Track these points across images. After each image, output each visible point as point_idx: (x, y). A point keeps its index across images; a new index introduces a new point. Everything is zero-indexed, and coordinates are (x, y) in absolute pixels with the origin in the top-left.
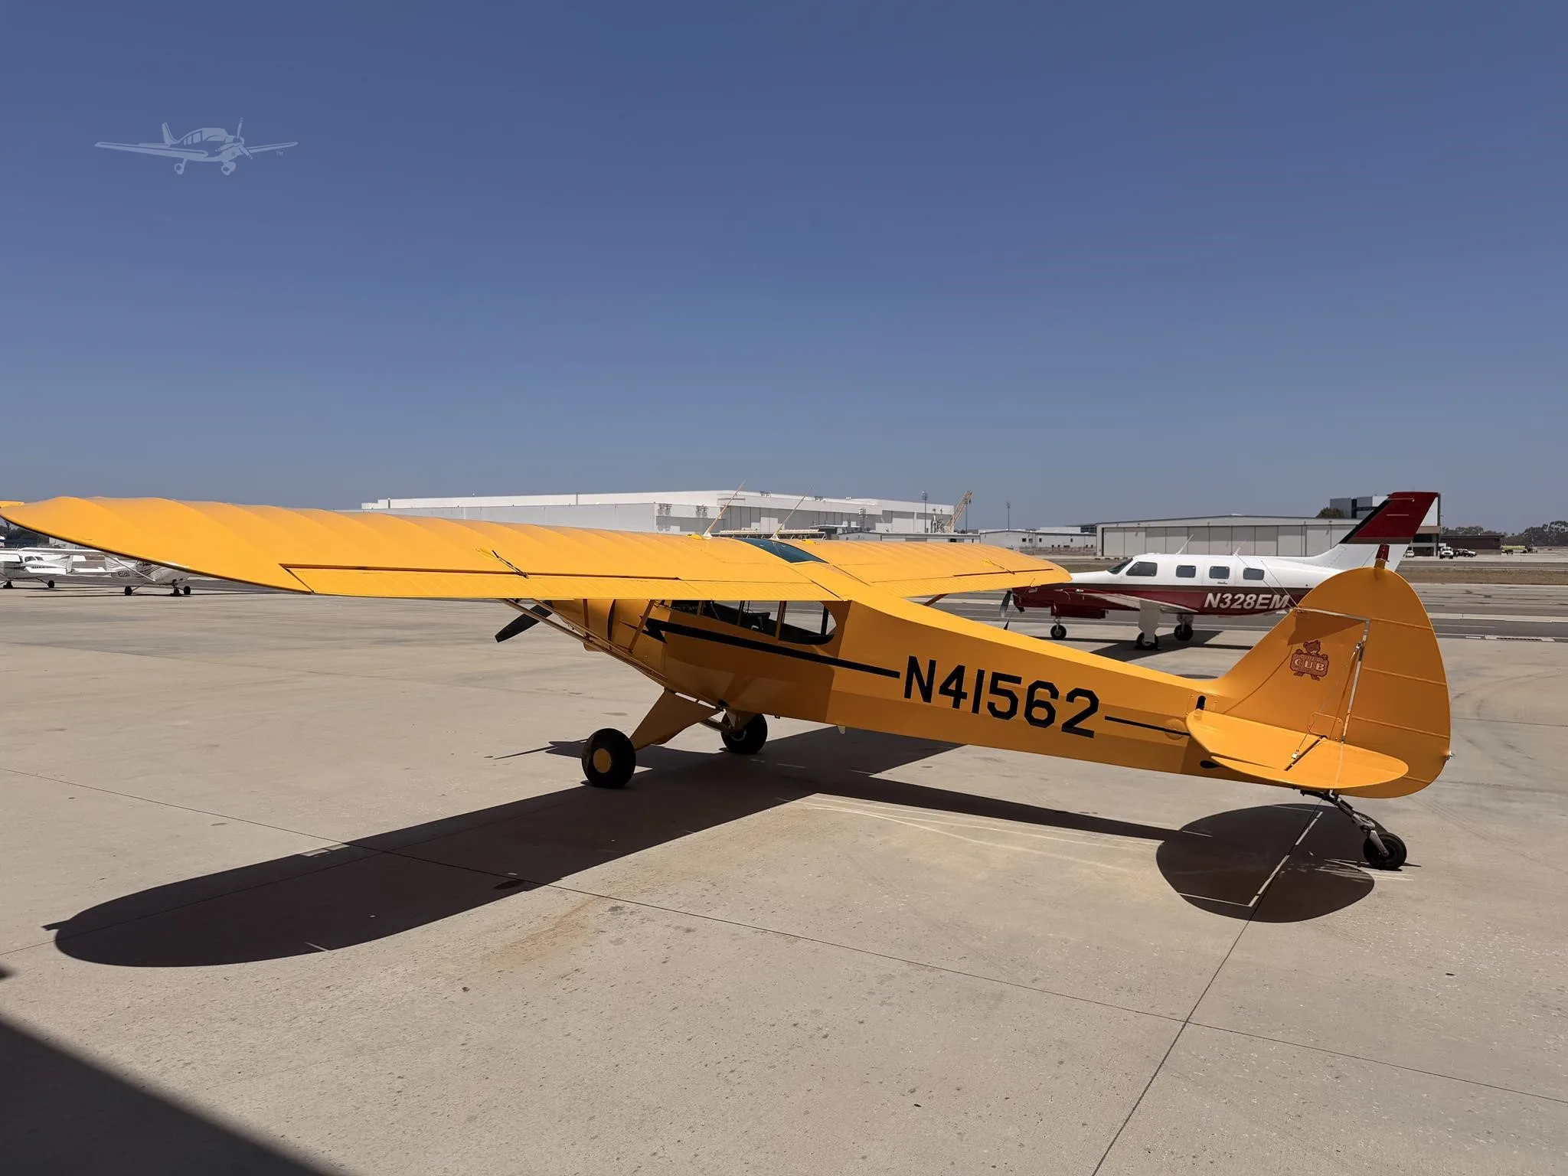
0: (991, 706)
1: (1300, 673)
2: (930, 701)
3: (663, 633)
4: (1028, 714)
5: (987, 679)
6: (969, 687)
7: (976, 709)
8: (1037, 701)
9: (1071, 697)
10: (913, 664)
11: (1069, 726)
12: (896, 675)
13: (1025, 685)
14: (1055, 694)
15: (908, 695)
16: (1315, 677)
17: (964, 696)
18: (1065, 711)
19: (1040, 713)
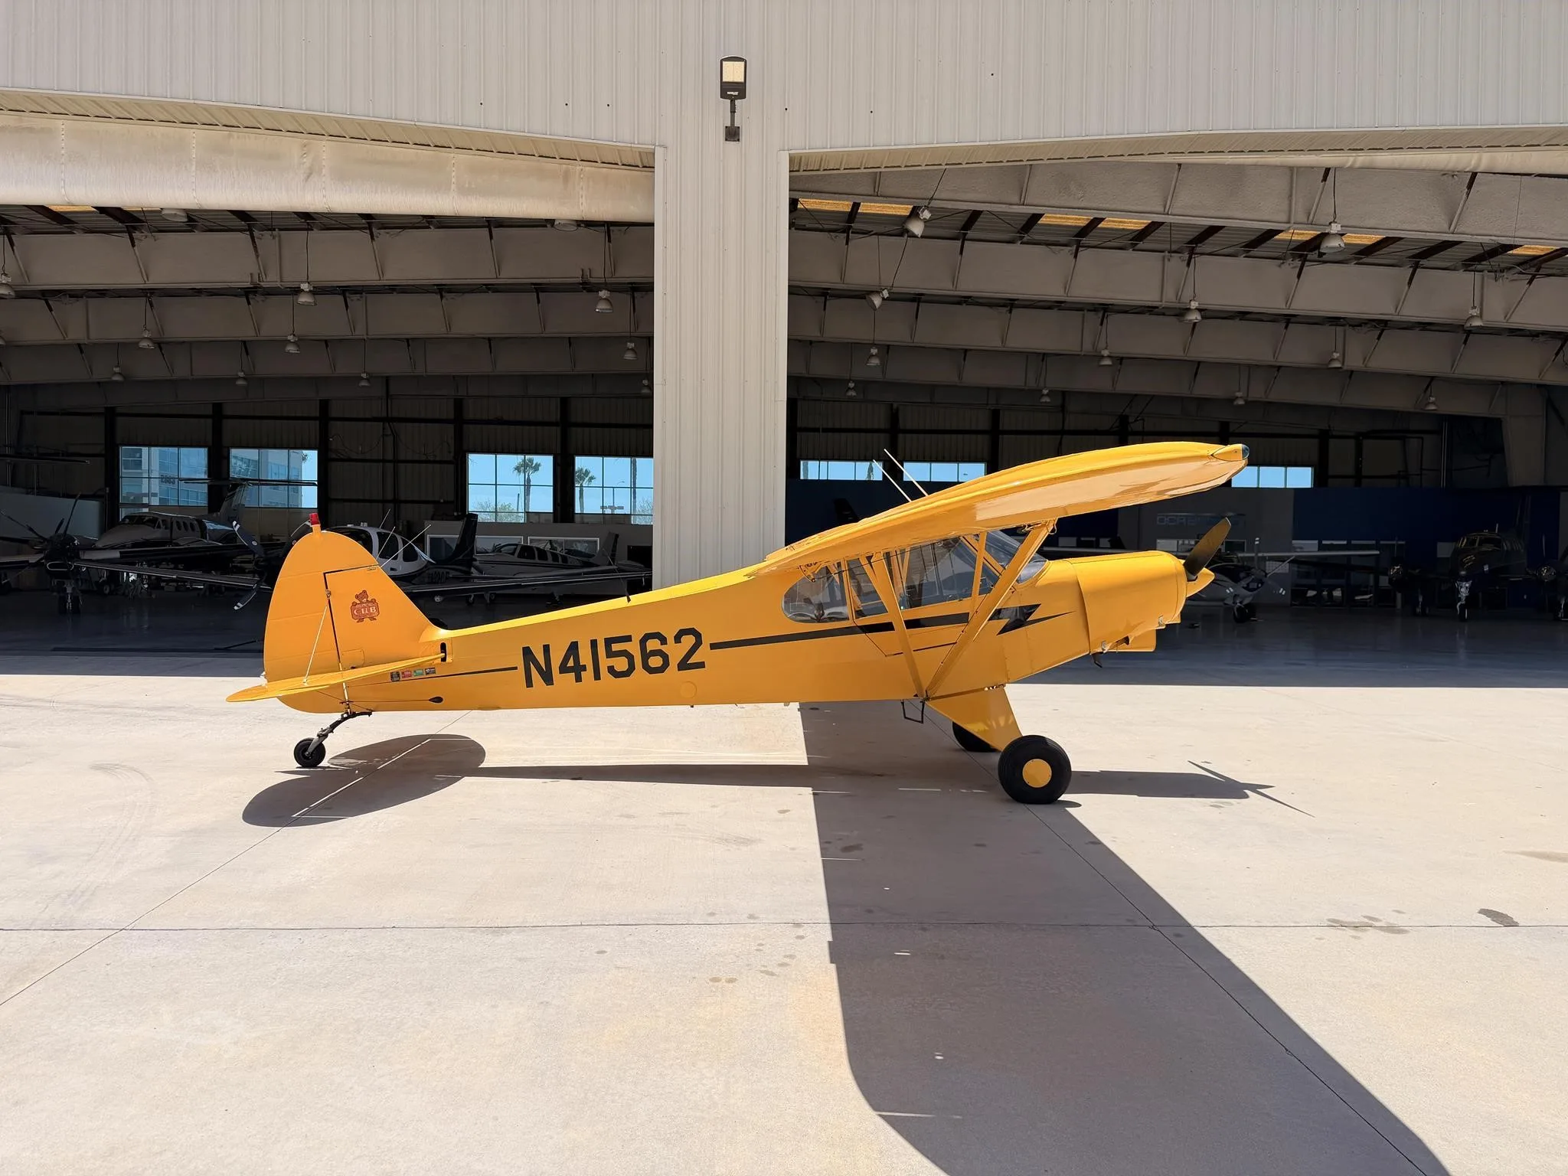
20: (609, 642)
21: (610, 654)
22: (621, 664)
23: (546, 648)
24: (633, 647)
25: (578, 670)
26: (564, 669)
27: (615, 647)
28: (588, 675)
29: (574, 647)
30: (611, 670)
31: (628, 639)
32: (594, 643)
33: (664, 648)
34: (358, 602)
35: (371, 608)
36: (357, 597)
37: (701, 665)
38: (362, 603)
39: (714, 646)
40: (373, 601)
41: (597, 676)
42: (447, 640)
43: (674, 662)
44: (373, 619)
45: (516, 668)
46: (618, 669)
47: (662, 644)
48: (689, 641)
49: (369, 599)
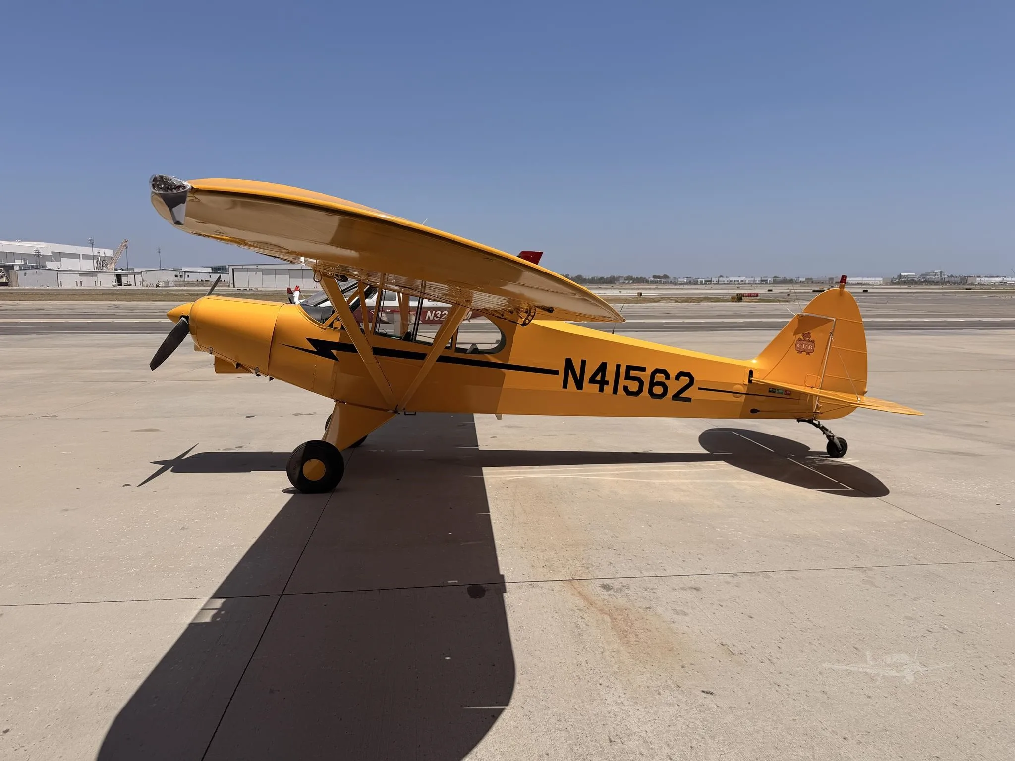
0: (626, 389)
1: (800, 352)
2: (581, 389)
3: (334, 352)
4: (650, 392)
5: (623, 370)
6: (610, 377)
7: (615, 391)
8: (657, 382)
9: (677, 378)
10: (569, 364)
11: (676, 397)
12: (556, 372)
13: (649, 372)
14: (668, 376)
15: (565, 386)
16: (808, 353)
17: (607, 383)
18: (674, 387)
19: (658, 390)
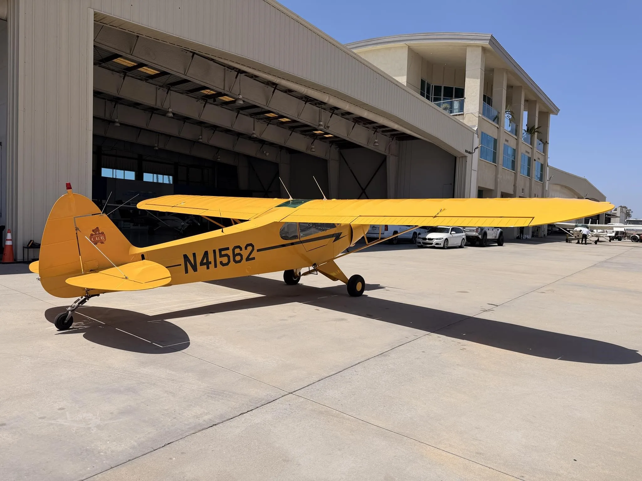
20: (221, 250)
21: (221, 256)
22: (225, 260)
23: (194, 255)
24: (230, 252)
25: (208, 264)
26: (202, 264)
27: (223, 253)
28: (212, 266)
29: (206, 253)
30: (221, 263)
31: (227, 249)
32: (214, 251)
33: (241, 252)
34: (94, 234)
35: (101, 237)
36: (93, 231)
37: (254, 259)
38: (96, 234)
39: (258, 250)
40: (103, 233)
41: (216, 266)
42: (145, 253)
43: (245, 257)
44: (102, 243)
45: (180, 265)
46: (224, 262)
47: (240, 251)
48: (250, 248)
49: (100, 232)
